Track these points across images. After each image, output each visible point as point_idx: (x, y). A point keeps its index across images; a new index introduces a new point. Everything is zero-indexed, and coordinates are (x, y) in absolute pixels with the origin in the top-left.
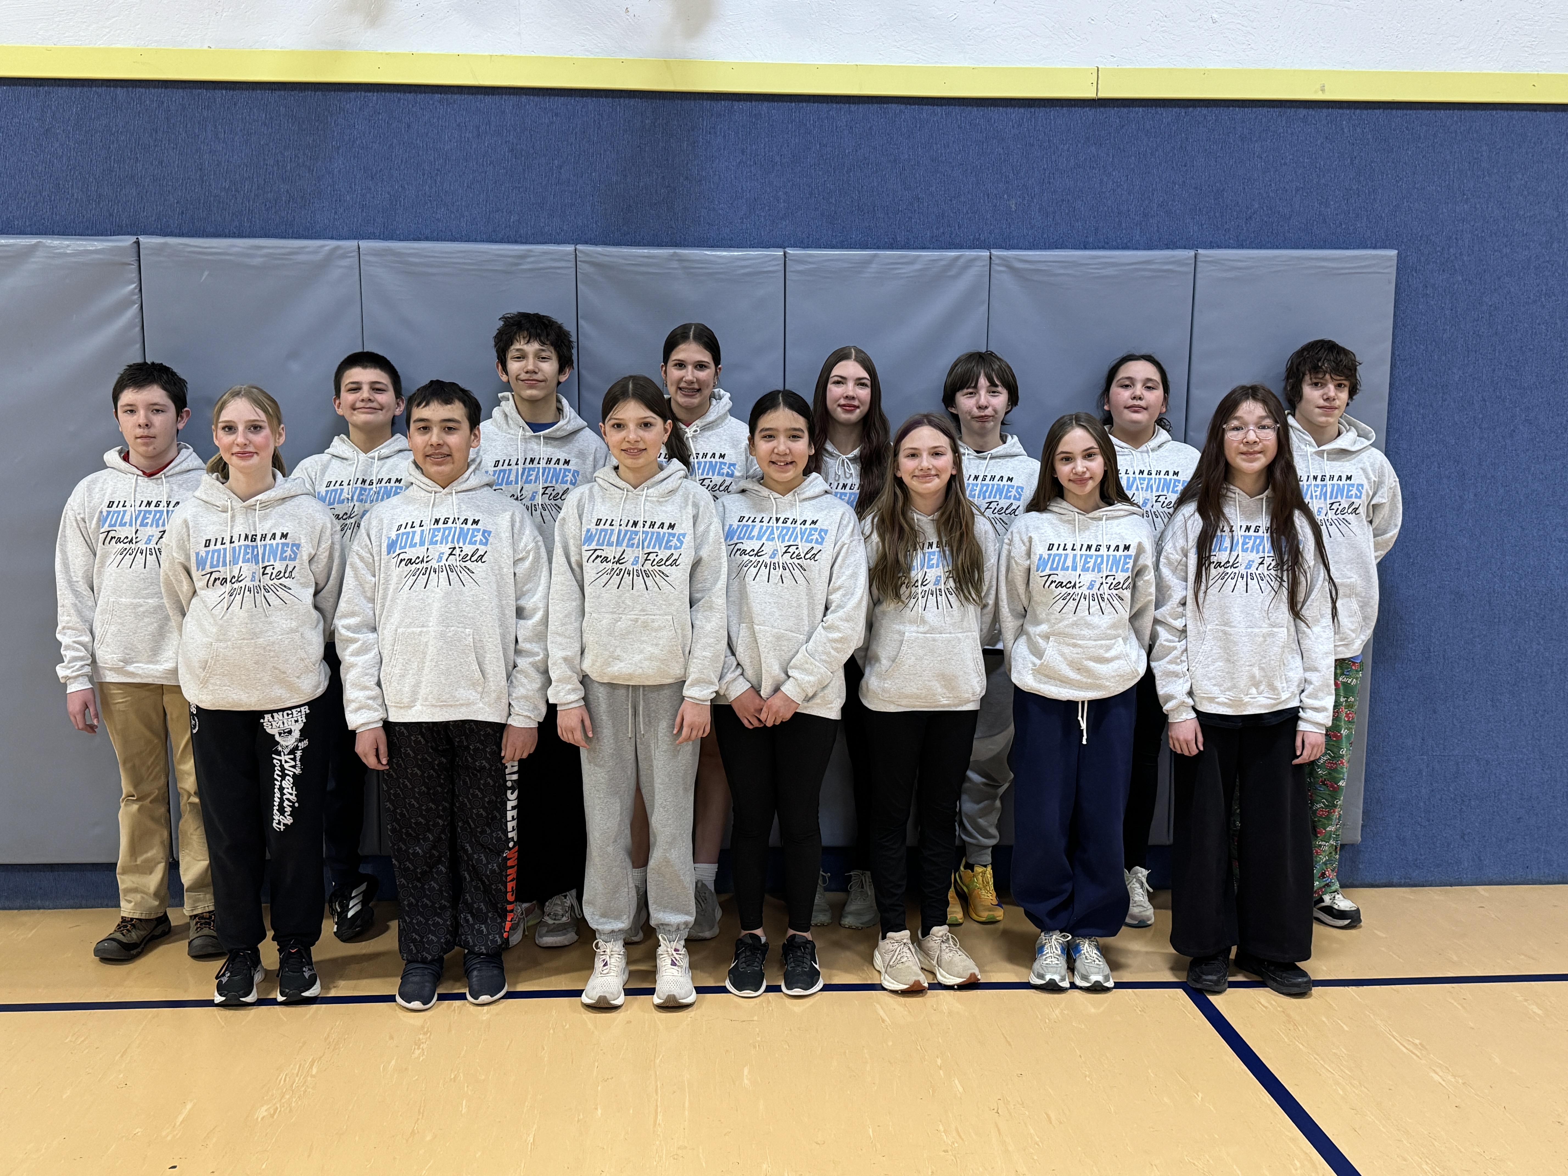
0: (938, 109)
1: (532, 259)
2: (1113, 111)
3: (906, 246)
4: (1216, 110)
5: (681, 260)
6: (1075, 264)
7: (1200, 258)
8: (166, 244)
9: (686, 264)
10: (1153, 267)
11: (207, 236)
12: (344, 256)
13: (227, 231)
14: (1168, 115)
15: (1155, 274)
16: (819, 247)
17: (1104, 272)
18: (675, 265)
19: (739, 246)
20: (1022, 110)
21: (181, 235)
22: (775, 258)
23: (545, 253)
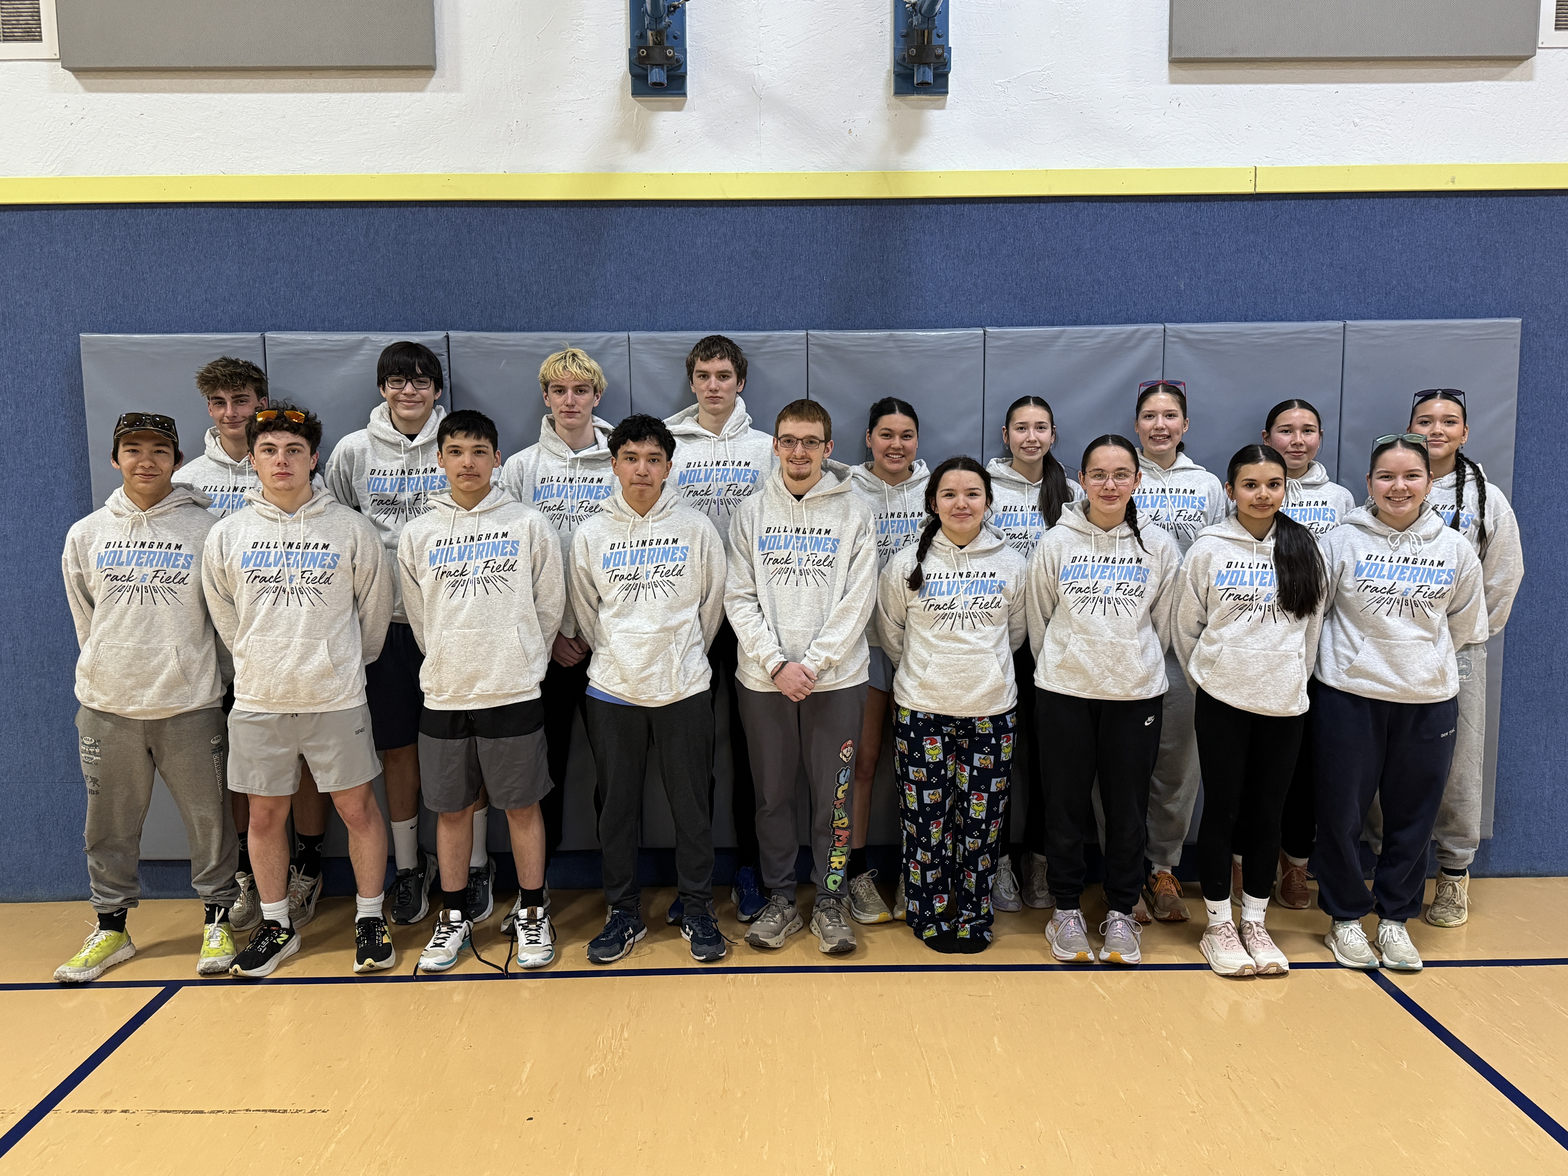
0: (1116, 205)
1: (771, 343)
2: (1268, 204)
3: (1088, 322)
4: (1358, 201)
5: (896, 340)
6: (1240, 334)
7: (1348, 328)
8: (471, 337)
9: (900, 343)
10: (1307, 336)
11: (503, 331)
12: (616, 345)
13: (518, 326)
14: (1316, 205)
15: (1309, 342)
16: (1012, 325)
17: (1266, 341)
18: (891, 344)
19: (943, 327)
20: (1189, 204)
21: (482, 330)
22: (977, 336)
23: (782, 338)
